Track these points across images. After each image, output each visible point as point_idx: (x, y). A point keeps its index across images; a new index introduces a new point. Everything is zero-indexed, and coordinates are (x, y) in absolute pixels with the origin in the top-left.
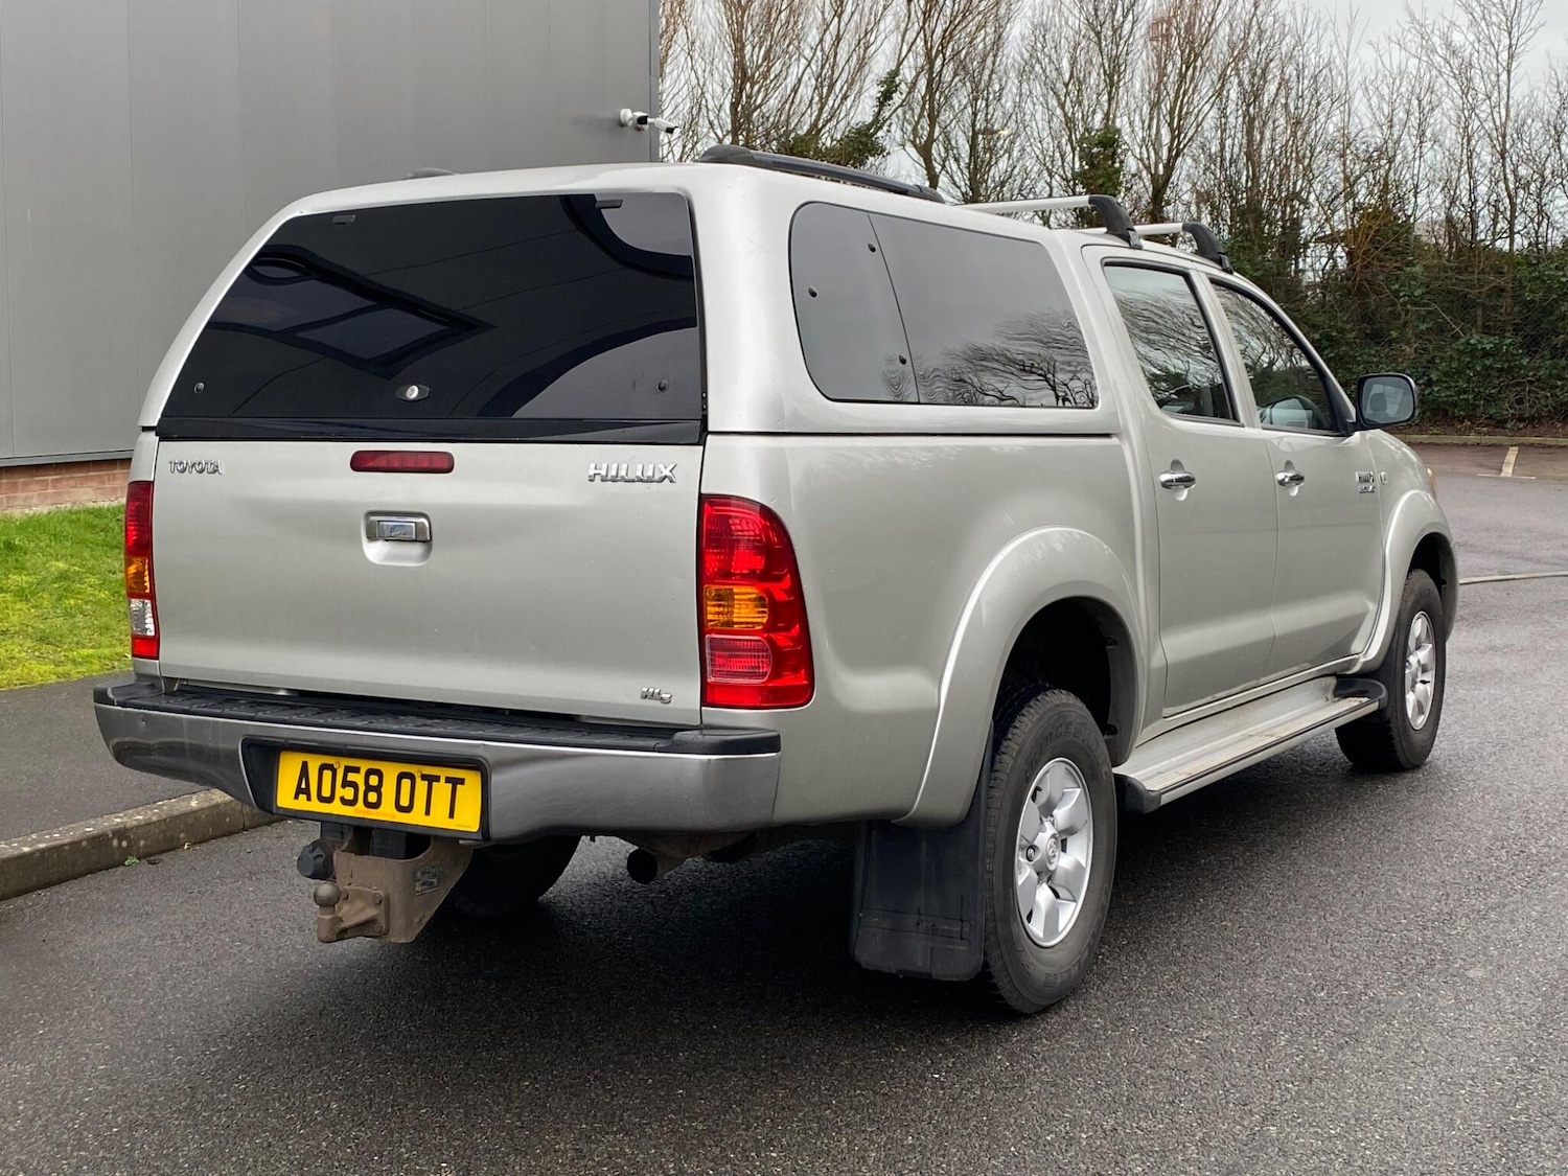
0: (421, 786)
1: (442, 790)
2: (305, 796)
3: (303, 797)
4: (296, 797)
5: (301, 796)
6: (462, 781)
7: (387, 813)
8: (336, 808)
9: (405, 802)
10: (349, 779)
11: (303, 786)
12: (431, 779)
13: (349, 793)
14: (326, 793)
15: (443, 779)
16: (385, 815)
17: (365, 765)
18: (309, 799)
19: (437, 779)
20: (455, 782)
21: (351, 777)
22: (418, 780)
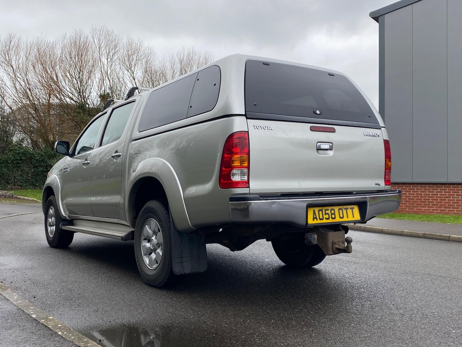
0: (344, 211)
1: (349, 211)
2: (316, 219)
3: (315, 220)
4: (313, 220)
5: (315, 219)
6: (353, 208)
7: (338, 220)
8: (325, 221)
9: (341, 216)
10: (326, 212)
11: (315, 217)
12: (346, 209)
13: (327, 216)
14: (321, 217)
15: (349, 209)
16: (337, 220)
17: (330, 208)
18: (317, 220)
19: (348, 209)
20: (352, 209)
21: (327, 212)
22: (343, 210)
